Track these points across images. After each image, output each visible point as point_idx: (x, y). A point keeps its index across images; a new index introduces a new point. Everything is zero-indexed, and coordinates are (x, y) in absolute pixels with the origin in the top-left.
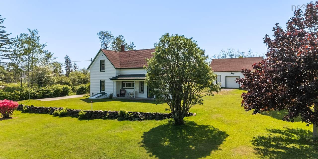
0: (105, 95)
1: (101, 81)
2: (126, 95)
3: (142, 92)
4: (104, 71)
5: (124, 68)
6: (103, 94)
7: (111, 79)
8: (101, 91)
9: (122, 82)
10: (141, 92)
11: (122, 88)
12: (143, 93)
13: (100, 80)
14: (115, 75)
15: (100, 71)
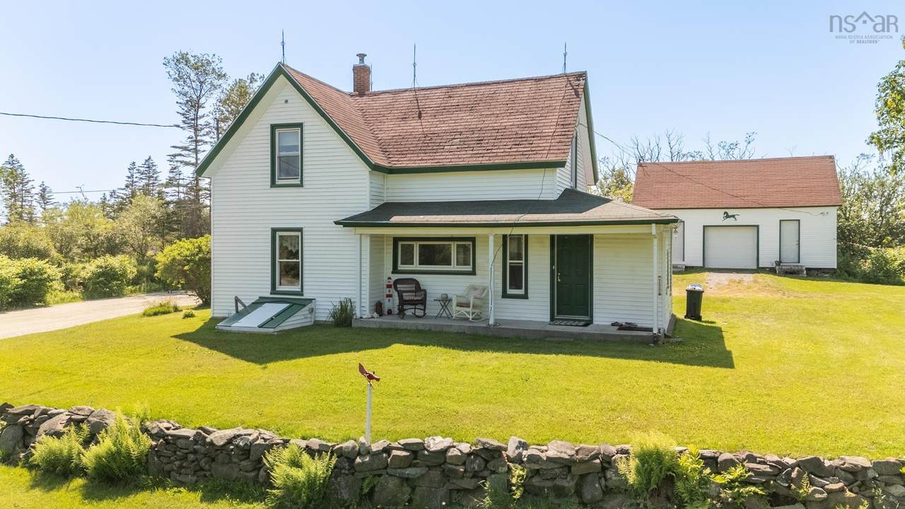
0: (305, 311)
1: (278, 234)
2: (433, 308)
3: (521, 292)
4: (298, 182)
5: (412, 165)
6: (297, 303)
7: (346, 225)
8: (279, 288)
9: (396, 240)
10: (510, 291)
11: (393, 273)
12: (525, 297)
13: (274, 231)
14: (364, 204)
15: (273, 184)
